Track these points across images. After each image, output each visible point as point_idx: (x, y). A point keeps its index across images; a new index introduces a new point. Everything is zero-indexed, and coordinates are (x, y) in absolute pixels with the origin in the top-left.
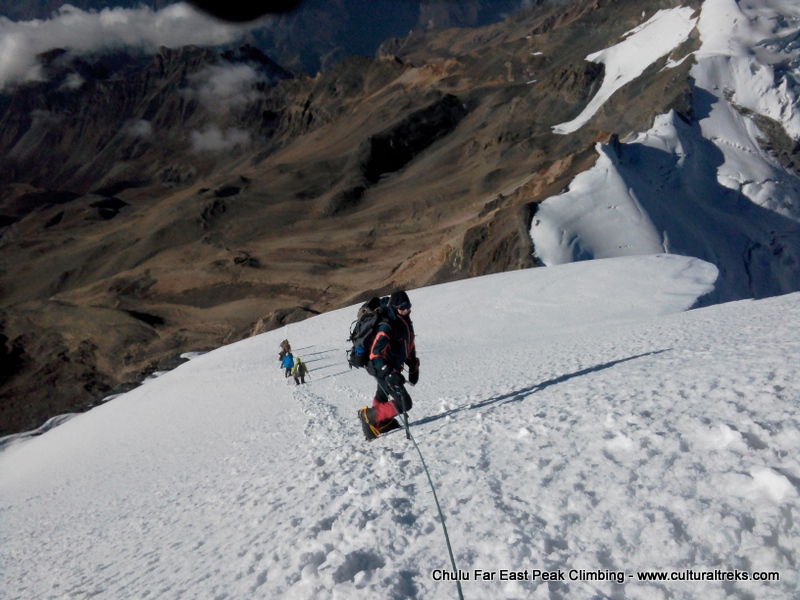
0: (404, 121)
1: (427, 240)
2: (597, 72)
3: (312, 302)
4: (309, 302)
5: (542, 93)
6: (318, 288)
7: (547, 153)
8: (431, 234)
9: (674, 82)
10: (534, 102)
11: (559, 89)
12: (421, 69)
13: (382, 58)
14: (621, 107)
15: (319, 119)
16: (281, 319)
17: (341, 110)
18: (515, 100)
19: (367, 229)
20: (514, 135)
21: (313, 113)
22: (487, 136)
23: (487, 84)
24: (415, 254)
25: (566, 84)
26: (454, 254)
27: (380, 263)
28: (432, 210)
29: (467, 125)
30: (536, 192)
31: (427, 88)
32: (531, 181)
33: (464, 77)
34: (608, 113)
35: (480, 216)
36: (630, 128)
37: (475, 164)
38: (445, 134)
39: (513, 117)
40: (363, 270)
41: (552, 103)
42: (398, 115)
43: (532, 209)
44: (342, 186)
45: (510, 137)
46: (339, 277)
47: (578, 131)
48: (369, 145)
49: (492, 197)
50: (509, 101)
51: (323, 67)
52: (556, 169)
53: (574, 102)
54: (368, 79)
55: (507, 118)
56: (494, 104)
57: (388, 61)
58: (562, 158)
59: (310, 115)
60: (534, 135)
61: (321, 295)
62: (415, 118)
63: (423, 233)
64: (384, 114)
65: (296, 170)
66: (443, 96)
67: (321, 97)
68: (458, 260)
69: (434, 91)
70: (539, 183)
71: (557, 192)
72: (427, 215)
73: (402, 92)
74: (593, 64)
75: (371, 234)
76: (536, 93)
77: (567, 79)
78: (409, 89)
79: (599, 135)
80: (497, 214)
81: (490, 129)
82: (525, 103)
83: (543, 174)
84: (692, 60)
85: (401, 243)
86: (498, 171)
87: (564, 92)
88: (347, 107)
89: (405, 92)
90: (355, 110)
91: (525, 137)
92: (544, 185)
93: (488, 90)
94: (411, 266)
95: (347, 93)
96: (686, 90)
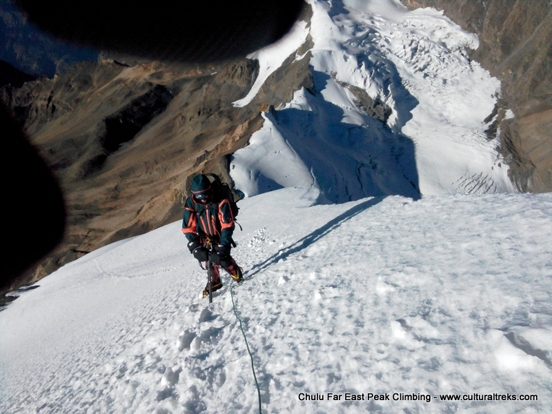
0: (128, 105)
1: (159, 188)
2: (254, 66)
3: (77, 245)
4: (75, 245)
5: (222, 81)
6: (80, 234)
7: (232, 120)
8: (161, 183)
9: (302, 69)
10: (218, 87)
11: (232, 78)
12: (135, 68)
13: (104, 61)
14: (272, 88)
15: (61, 108)
16: (57, 262)
17: (77, 101)
18: (205, 86)
19: (112, 185)
20: (208, 110)
21: (55, 105)
22: (190, 112)
23: (184, 76)
24: (152, 198)
25: (236, 74)
26: (181, 195)
27: (126, 208)
28: (159, 166)
29: (175, 105)
30: (229, 148)
31: (141, 81)
32: (225, 139)
33: (167, 72)
34: (265, 92)
35: (194, 166)
36: (279, 101)
37: (185, 131)
38: (160, 112)
39: (205, 98)
40: (114, 215)
41: (230, 87)
42: (122, 102)
43: (229, 158)
44: (87, 157)
45: (206, 111)
46: (96, 223)
47: (249, 104)
48: (104, 124)
49: (201, 153)
50: (201, 87)
51: (57, 69)
52: (239, 131)
53: (244, 85)
54: (95, 76)
55: (202, 99)
56: (191, 90)
57: (109, 63)
58: (242, 123)
59: (54, 107)
60: (221, 109)
61: (84, 239)
62: (136, 103)
63: (156, 183)
64: (111, 101)
65: (49, 148)
66: (155, 86)
67: (60, 93)
68: (184, 198)
69: (147, 83)
70: (230, 141)
71: (243, 146)
72: (157, 170)
73: (123, 85)
74: (251, 60)
75: (116, 188)
76: (218, 80)
77: (236, 70)
78: (128, 82)
79: (262, 107)
80: (206, 164)
81: (191, 106)
82: (212, 88)
83: (231, 134)
84: (310, 55)
85: (140, 192)
86: (201, 135)
87: (236, 80)
88: (82, 98)
89: (126, 85)
90: (89, 100)
91: (216, 111)
92: (233, 141)
93: (186, 80)
94: (150, 207)
95: (80, 89)
96: (309, 74)
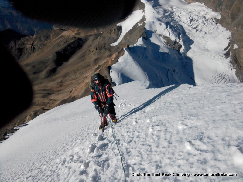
0: (66, 46)
1: (80, 81)
2: (120, 29)
3: (44, 107)
4: (43, 107)
5: (106, 35)
6: (46, 102)
7: (110, 52)
8: (80, 79)
9: (141, 29)
10: (104, 38)
11: (111, 34)
12: (68, 31)
13: (55, 29)
14: (128, 37)
15: (37, 48)
16: (36, 114)
17: (44, 45)
18: (99, 38)
19: (59, 80)
20: (100, 48)
21: (35, 47)
22: (92, 49)
23: (89, 34)
24: (77, 86)
25: (112, 33)
26: (89, 84)
27: (66, 91)
28: (79, 72)
29: (86, 46)
30: (109, 63)
31: (71, 36)
32: (107, 60)
33: (82, 32)
34: (125, 39)
35: (94, 72)
36: (132, 43)
37: (90, 57)
38: (80, 49)
39: (99, 42)
40: (60, 94)
41: (110, 38)
42: (64, 45)
43: (109, 68)
44: (48, 68)
45: (99, 48)
46: (53, 97)
47: (118, 45)
48: (56, 55)
49: (97, 66)
50: (97, 38)
51: (35, 32)
52: (114, 56)
53: (115, 37)
54: (52, 35)
55: (97, 43)
56: (93, 39)
57: (57, 29)
58: (115, 53)
60: (106, 47)
61: (47, 104)
62: (69, 45)
63: (78, 79)
64: (59, 45)
65: (32, 65)
66: (77, 38)
67: (37, 42)
68: (90, 86)
69: (73, 37)
70: (110, 61)
71: (115, 63)
72: (78, 74)
73: (63, 38)
74: (119, 26)
75: (61, 82)
76: (104, 35)
77: (112, 31)
78: (65, 37)
79: (124, 46)
80: (99, 71)
81: (93, 46)
82: (102, 39)
83: (110, 58)
84: (144, 23)
85: (71, 83)
86: (97, 58)
87: (112, 35)
88: (46, 44)
89: (65, 38)
90: (49, 45)
91: (104, 48)
92: (111, 60)
93: (90, 36)
94: (76, 90)
95: (45, 40)
96: (144, 31)
